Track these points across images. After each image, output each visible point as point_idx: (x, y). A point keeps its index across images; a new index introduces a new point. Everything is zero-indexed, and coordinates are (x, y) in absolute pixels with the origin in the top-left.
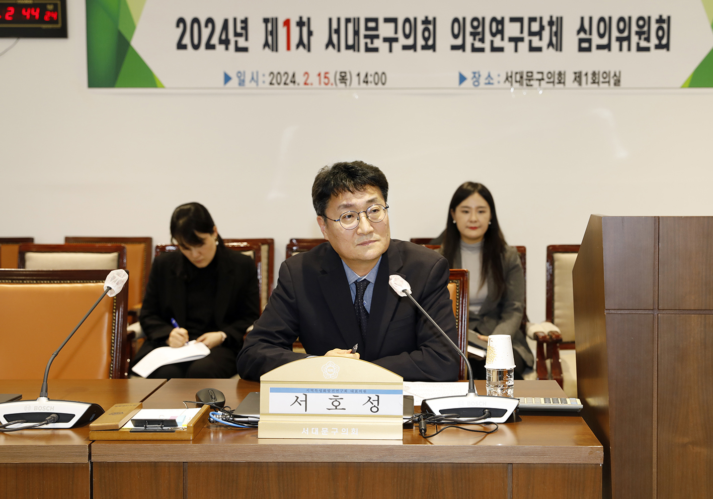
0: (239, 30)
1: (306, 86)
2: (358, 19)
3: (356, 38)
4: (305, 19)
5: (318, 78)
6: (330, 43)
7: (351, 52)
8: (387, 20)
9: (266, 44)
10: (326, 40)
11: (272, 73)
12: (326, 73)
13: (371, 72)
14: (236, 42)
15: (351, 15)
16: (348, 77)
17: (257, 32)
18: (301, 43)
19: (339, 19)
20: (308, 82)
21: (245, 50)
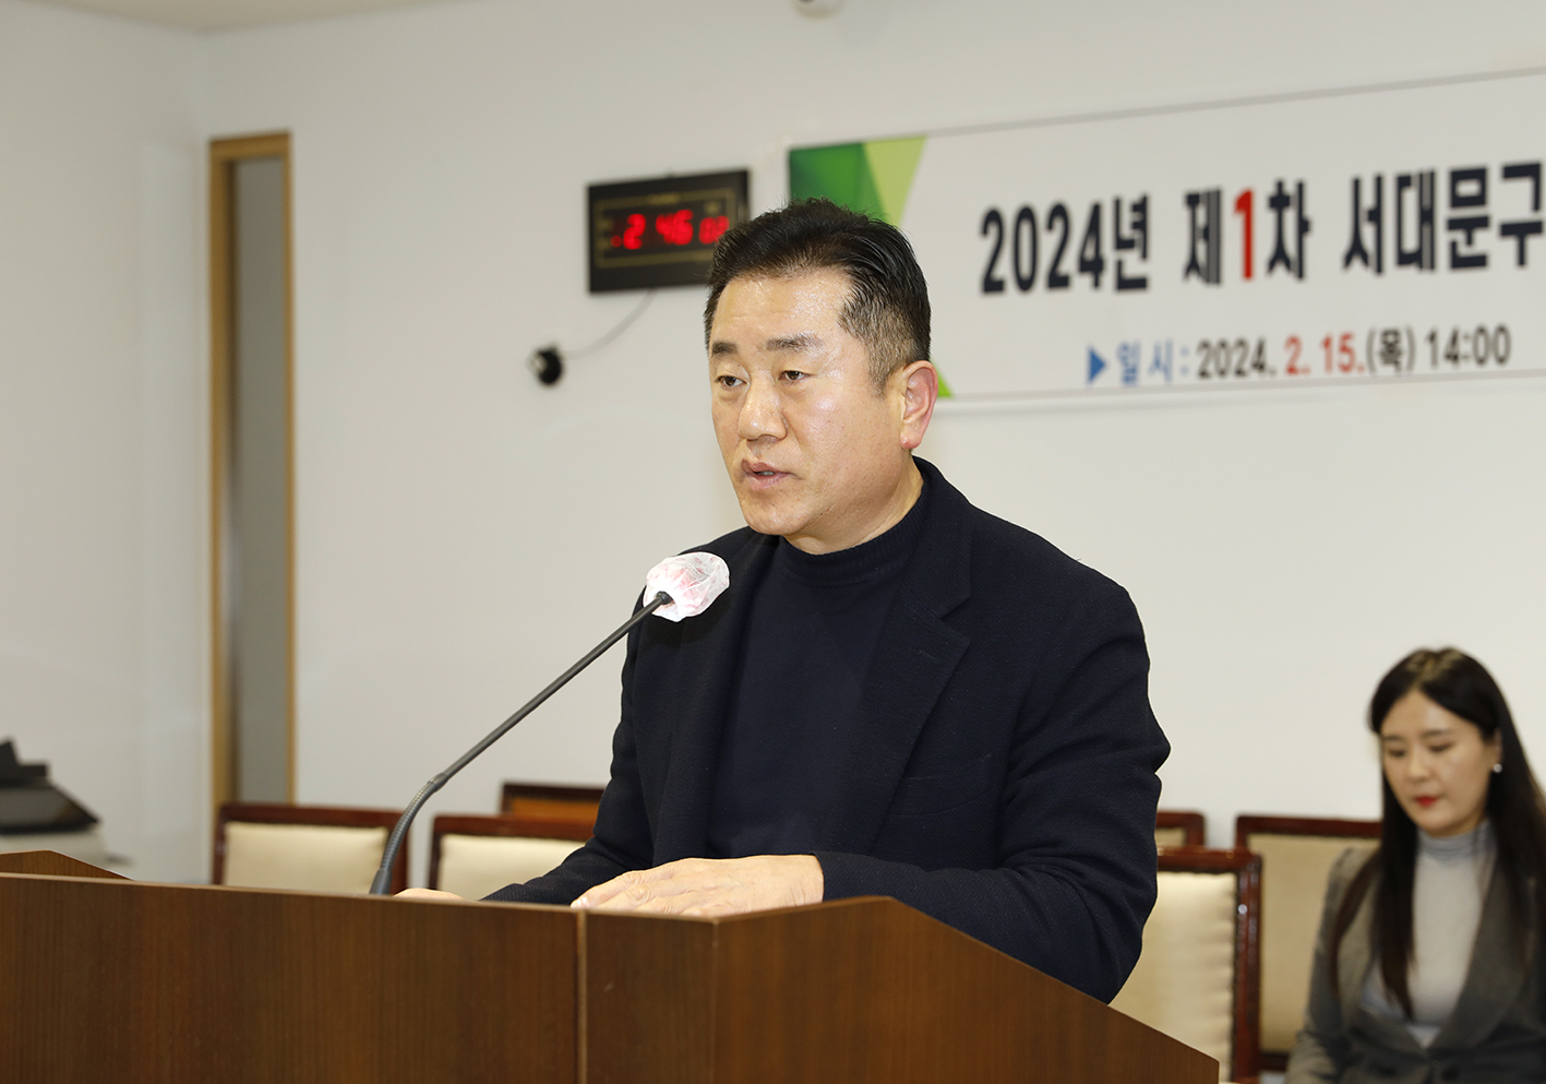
0: (1127, 232)
1: (1293, 378)
2: (1432, 175)
3: (1427, 230)
4: (1290, 189)
5: (1321, 354)
6: (1356, 250)
7: (1411, 272)
8: (1512, 172)
9: (1193, 266)
10: (1343, 242)
11: (1205, 345)
12: (1346, 337)
13: (1468, 327)
14: (1120, 265)
15: (1412, 166)
16: (1404, 344)
17: (1171, 232)
18: (1279, 256)
19: (1379, 181)
20: (1300, 364)
21: (1139, 284)
